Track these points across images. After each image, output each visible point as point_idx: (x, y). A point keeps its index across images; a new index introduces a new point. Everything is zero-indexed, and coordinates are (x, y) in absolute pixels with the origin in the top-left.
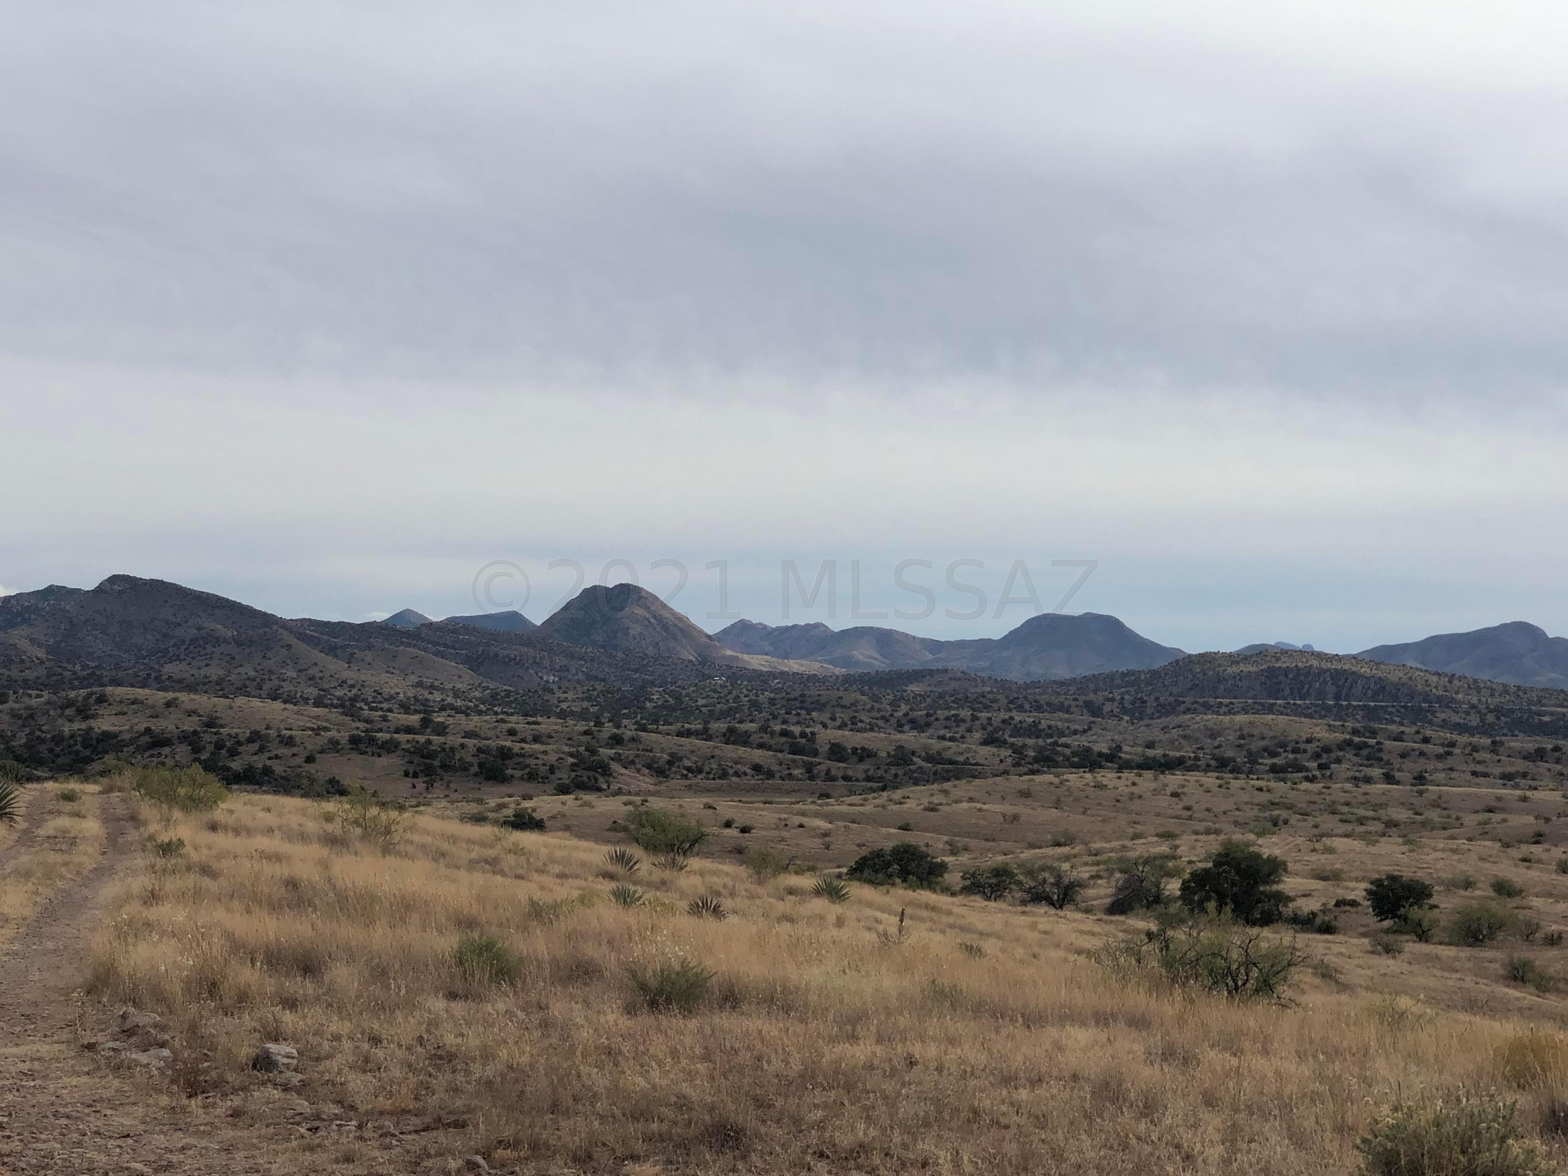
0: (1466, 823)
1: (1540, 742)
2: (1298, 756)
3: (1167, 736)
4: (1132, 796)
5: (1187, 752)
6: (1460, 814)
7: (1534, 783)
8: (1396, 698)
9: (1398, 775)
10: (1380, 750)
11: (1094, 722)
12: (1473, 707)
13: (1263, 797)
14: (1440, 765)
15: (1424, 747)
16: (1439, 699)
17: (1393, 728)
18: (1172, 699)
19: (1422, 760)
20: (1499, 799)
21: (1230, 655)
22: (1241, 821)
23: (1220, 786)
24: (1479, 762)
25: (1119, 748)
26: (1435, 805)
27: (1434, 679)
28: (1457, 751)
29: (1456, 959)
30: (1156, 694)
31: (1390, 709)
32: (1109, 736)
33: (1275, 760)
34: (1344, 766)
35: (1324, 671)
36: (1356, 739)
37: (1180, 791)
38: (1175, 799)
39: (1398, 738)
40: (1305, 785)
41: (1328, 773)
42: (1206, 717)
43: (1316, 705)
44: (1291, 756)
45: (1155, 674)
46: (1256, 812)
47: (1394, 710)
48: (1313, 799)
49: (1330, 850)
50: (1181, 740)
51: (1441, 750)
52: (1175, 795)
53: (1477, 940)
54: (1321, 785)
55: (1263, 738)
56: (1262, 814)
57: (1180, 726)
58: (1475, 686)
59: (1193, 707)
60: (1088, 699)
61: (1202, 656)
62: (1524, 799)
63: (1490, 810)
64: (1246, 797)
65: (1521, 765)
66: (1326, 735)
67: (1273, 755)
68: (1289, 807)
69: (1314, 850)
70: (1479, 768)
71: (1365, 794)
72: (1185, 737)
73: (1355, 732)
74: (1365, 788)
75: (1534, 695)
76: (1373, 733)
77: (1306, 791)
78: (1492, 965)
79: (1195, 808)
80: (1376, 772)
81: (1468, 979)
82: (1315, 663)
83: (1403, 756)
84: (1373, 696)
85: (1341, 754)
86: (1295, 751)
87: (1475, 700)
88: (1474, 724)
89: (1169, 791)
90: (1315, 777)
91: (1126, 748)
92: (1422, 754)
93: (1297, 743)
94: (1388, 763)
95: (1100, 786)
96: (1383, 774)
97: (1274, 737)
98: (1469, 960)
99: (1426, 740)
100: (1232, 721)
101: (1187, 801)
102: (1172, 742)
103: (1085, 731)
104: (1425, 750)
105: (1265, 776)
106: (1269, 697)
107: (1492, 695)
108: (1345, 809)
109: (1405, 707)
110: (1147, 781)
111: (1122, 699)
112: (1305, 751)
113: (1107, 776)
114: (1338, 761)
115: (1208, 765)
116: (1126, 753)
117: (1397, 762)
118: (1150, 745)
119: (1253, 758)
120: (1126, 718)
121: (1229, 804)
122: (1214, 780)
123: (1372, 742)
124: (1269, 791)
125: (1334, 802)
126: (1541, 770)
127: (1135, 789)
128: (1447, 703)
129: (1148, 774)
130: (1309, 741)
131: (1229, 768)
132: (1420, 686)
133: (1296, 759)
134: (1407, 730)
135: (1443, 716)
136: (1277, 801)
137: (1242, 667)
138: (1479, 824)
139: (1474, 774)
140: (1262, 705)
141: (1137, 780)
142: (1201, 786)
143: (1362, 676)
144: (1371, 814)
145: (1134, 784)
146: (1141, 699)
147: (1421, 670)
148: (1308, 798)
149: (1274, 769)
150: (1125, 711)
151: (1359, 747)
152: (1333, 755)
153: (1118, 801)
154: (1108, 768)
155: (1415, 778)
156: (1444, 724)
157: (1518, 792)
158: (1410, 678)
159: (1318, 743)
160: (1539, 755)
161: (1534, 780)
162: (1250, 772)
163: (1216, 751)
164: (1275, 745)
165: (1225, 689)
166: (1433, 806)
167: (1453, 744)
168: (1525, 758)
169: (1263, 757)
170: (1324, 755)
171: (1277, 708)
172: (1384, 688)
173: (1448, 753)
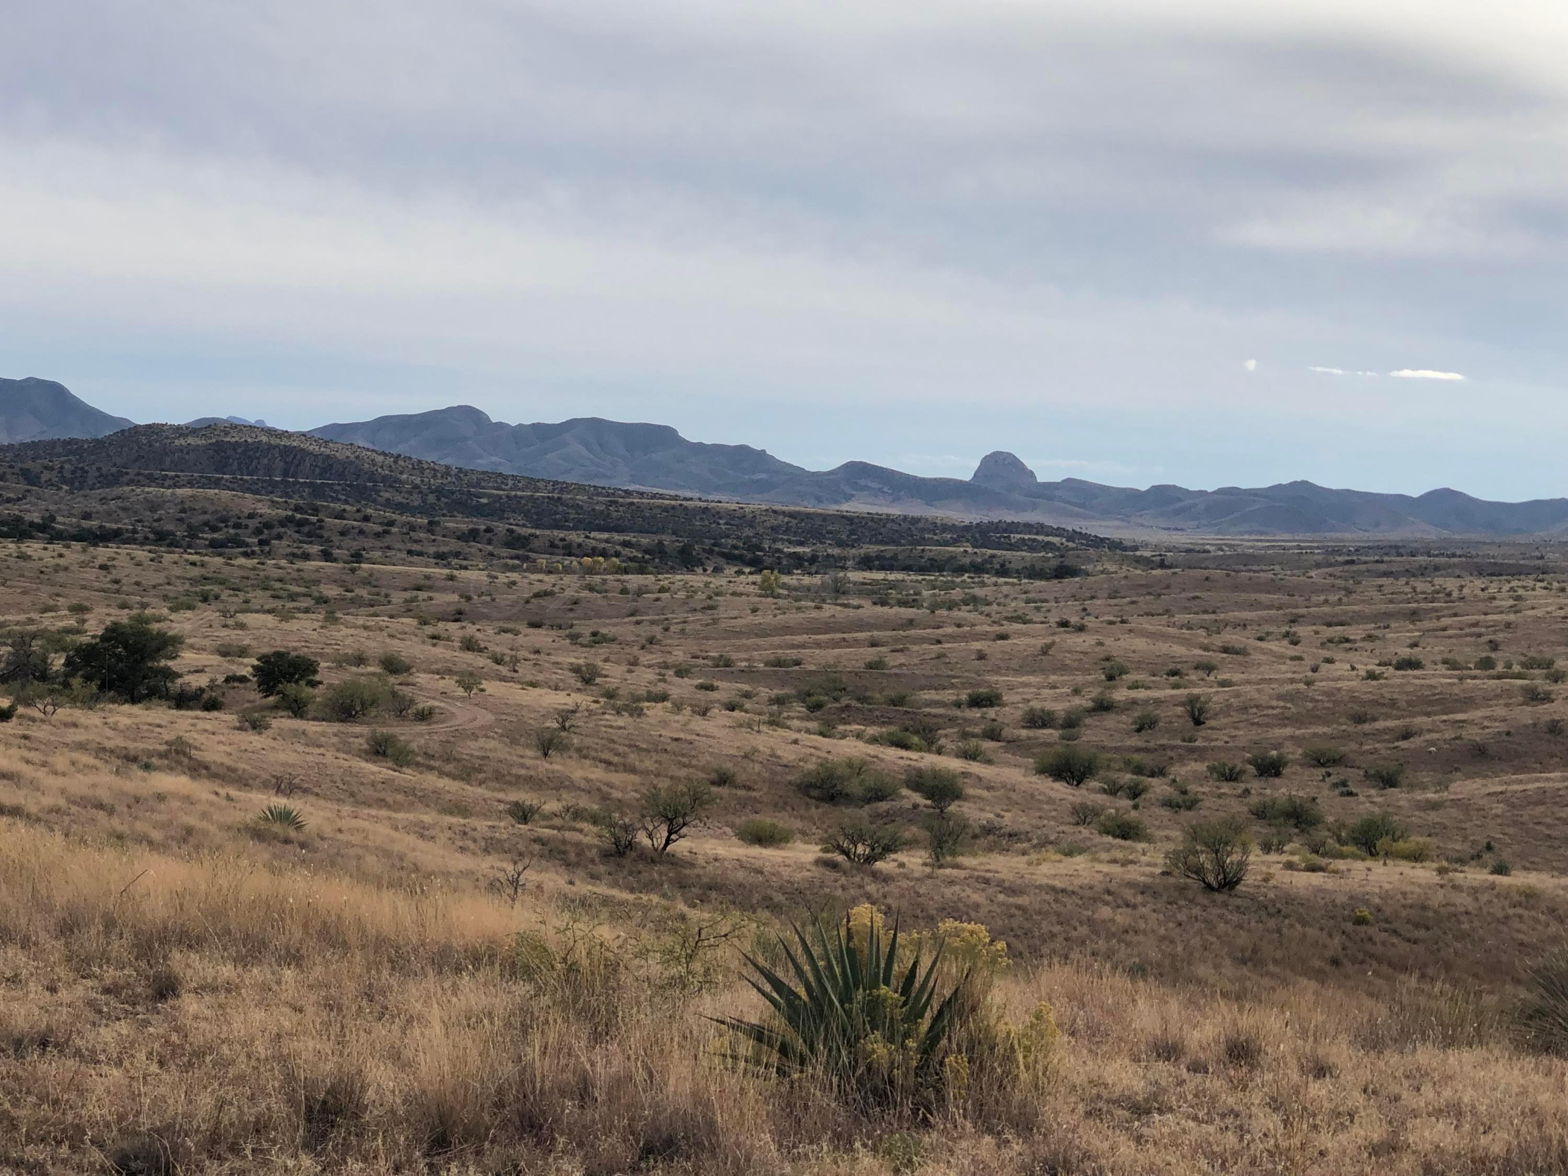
0: (394, 600)
1: (476, 523)
2: (238, 531)
3: (105, 507)
4: (57, 569)
5: (125, 524)
6: (390, 591)
7: (465, 563)
8: (341, 476)
9: (336, 552)
10: (321, 528)
11: (28, 491)
12: (416, 487)
13: (196, 572)
14: (378, 544)
15: (363, 525)
16: (384, 479)
17: (338, 506)
18: (114, 470)
19: (361, 538)
20: (427, 577)
21: (179, 428)
22: (171, 595)
23: (152, 560)
24: (416, 541)
25: (53, 519)
26: (366, 582)
27: (380, 459)
28: (394, 530)
29: (323, 734)
30: (98, 465)
31: (336, 487)
32: (43, 505)
33: (216, 536)
34: (284, 543)
35: (271, 447)
36: (299, 516)
37: (110, 563)
38: (104, 572)
39: (340, 516)
40: (242, 561)
41: (267, 549)
42: (147, 489)
43: (265, 481)
44: (232, 531)
45: (99, 444)
46: (187, 586)
47: (340, 488)
48: (246, 575)
49: (242, 626)
50: (119, 512)
51: (380, 529)
52: (103, 567)
53: (350, 715)
54: (256, 561)
55: (205, 513)
56: (193, 589)
57: (119, 498)
58: (419, 467)
59: (137, 478)
60: (25, 466)
61: (149, 427)
62: (451, 578)
63: (419, 589)
64: (177, 571)
65: (454, 545)
66: (269, 511)
67: (214, 529)
68: (222, 582)
69: (225, 626)
70: (416, 547)
71: (299, 570)
72: (124, 509)
73: (297, 509)
74: (300, 564)
75: (474, 477)
76: (316, 510)
77: (240, 567)
78: (356, 740)
79: (124, 581)
80: (315, 549)
81: (329, 755)
82: (264, 439)
83: (343, 534)
84: (321, 474)
85: (282, 530)
86: (237, 526)
87: (418, 481)
88: (416, 504)
89: (98, 562)
90: (253, 553)
91: (59, 519)
92: (361, 532)
93: (239, 518)
94: (329, 540)
95: (23, 557)
96: (322, 551)
97: (216, 512)
98: (335, 735)
99: (367, 519)
100: (173, 494)
101: (115, 574)
102: (109, 514)
103: (19, 499)
104: (365, 528)
105: (204, 551)
106: (217, 471)
107: (435, 477)
108: (278, 585)
109: (350, 486)
110: (74, 553)
111: (62, 468)
112: (247, 527)
113: (33, 548)
114: (279, 537)
115: (146, 538)
116: (59, 523)
117: (336, 539)
118: (87, 516)
119: (193, 532)
120: (65, 487)
121: (160, 578)
122: (146, 553)
123: (314, 519)
124: (202, 566)
125: (267, 578)
126: (473, 550)
127: (62, 562)
128: (392, 483)
129: (77, 546)
130: (251, 516)
131: (168, 541)
132: (366, 466)
133: (237, 534)
134: (348, 507)
135: (387, 495)
136: (210, 575)
137: (190, 440)
138: (406, 601)
139: (410, 552)
140: (209, 479)
141: (64, 551)
142: (132, 559)
143: (310, 454)
144: (302, 590)
145: (61, 556)
146: (82, 469)
147: (368, 450)
148: (242, 573)
149: (213, 544)
150: (64, 481)
151: (301, 523)
152: (275, 531)
153: (42, 572)
154: (40, 538)
155: (352, 556)
156: (388, 504)
157: (446, 571)
158: (357, 457)
159: (260, 520)
160: (473, 535)
161: (465, 559)
162: (189, 547)
163: (156, 524)
164: (217, 520)
165: (172, 462)
166: (364, 584)
167: (391, 523)
168: (459, 538)
169: (203, 532)
170: (266, 531)
171: (223, 482)
172: (331, 465)
173: (386, 532)
